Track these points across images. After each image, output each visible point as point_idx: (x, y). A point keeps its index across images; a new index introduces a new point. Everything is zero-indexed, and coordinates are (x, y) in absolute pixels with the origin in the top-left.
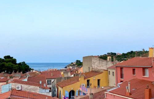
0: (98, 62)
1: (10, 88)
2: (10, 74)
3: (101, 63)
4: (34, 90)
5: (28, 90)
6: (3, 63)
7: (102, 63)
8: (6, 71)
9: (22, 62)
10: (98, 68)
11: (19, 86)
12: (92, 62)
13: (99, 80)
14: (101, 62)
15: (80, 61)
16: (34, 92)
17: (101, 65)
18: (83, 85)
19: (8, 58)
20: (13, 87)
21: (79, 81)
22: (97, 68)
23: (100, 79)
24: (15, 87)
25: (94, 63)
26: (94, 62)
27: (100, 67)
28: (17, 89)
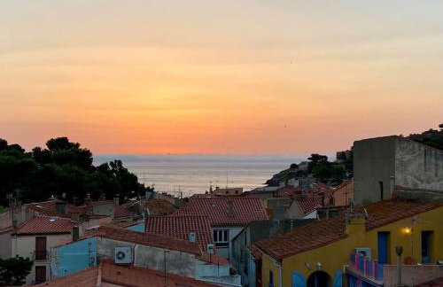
0: (422, 161)
1: (94, 254)
2: (78, 205)
3: (433, 167)
4: (178, 267)
5: (154, 263)
6: (49, 165)
7: (437, 165)
8: (64, 195)
9: (112, 163)
10: (421, 186)
11: (122, 249)
12: (397, 162)
13: (426, 236)
14: (433, 160)
15: (326, 158)
16: (176, 272)
17: (434, 171)
18: (363, 253)
19: (62, 147)
20: (102, 251)
21: (346, 236)
22: (415, 185)
23: (432, 232)
24: (109, 254)
25: (404, 165)
26: (402, 163)
27: (428, 182)
28: (117, 261)
